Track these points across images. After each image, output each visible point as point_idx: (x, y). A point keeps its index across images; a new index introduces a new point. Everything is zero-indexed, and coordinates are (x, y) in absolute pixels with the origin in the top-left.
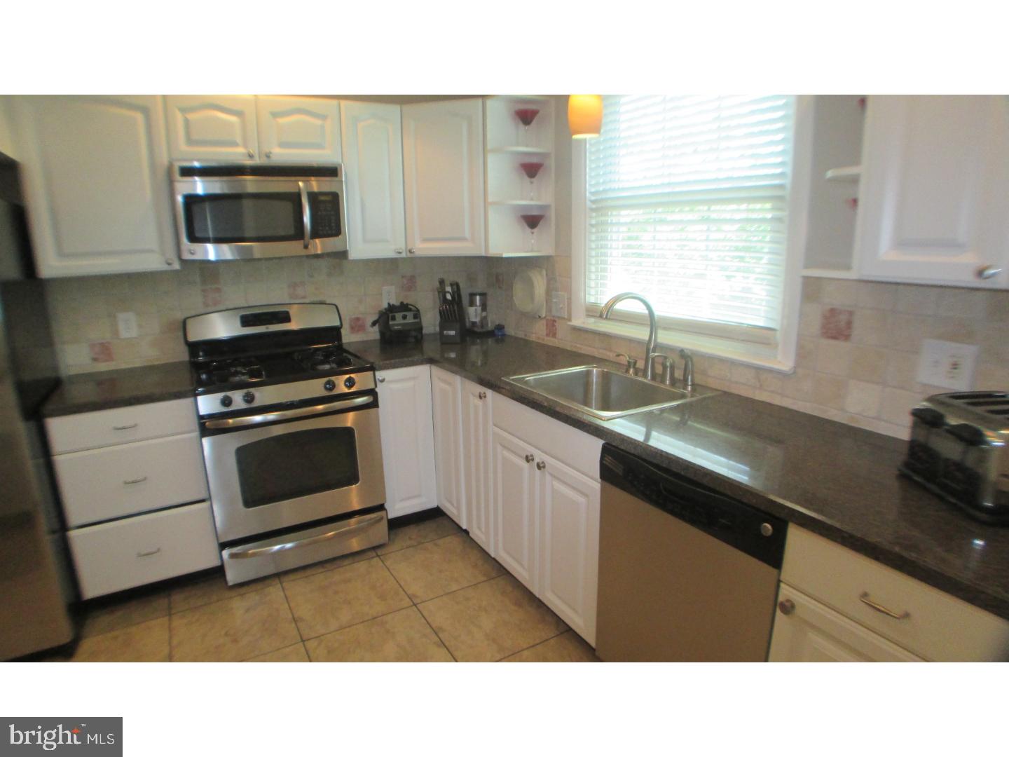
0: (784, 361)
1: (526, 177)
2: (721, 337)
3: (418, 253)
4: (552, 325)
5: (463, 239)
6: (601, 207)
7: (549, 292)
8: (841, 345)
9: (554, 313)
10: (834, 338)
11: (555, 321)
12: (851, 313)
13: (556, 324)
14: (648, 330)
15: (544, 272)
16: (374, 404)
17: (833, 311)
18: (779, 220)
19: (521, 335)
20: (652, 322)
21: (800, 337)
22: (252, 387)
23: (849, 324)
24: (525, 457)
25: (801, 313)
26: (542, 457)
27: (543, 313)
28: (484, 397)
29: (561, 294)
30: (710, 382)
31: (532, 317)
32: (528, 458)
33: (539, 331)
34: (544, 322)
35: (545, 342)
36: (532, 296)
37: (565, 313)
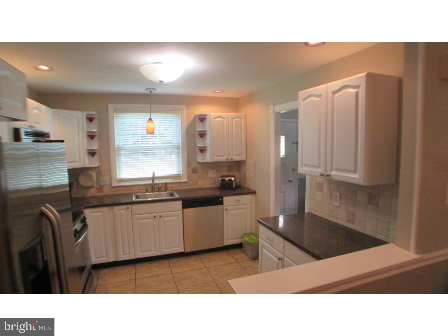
1: (90, 140)
4: (100, 189)
5: (76, 162)
7: (98, 178)
8: (196, 174)
9: (101, 184)
10: (194, 173)
11: (101, 187)
12: (197, 168)
13: (103, 188)
14: (152, 181)
15: (95, 172)
17: (193, 168)
18: (179, 152)
19: (80, 196)
20: (154, 178)
21: (188, 175)
23: (197, 170)
24: (153, 217)
25: (188, 170)
26: (160, 214)
27: (95, 185)
28: (128, 208)
29: (105, 177)
30: (169, 189)
31: (89, 188)
32: (155, 217)
33: (93, 192)
34: (95, 188)
35: (96, 195)
36: (91, 180)
37: (108, 183)
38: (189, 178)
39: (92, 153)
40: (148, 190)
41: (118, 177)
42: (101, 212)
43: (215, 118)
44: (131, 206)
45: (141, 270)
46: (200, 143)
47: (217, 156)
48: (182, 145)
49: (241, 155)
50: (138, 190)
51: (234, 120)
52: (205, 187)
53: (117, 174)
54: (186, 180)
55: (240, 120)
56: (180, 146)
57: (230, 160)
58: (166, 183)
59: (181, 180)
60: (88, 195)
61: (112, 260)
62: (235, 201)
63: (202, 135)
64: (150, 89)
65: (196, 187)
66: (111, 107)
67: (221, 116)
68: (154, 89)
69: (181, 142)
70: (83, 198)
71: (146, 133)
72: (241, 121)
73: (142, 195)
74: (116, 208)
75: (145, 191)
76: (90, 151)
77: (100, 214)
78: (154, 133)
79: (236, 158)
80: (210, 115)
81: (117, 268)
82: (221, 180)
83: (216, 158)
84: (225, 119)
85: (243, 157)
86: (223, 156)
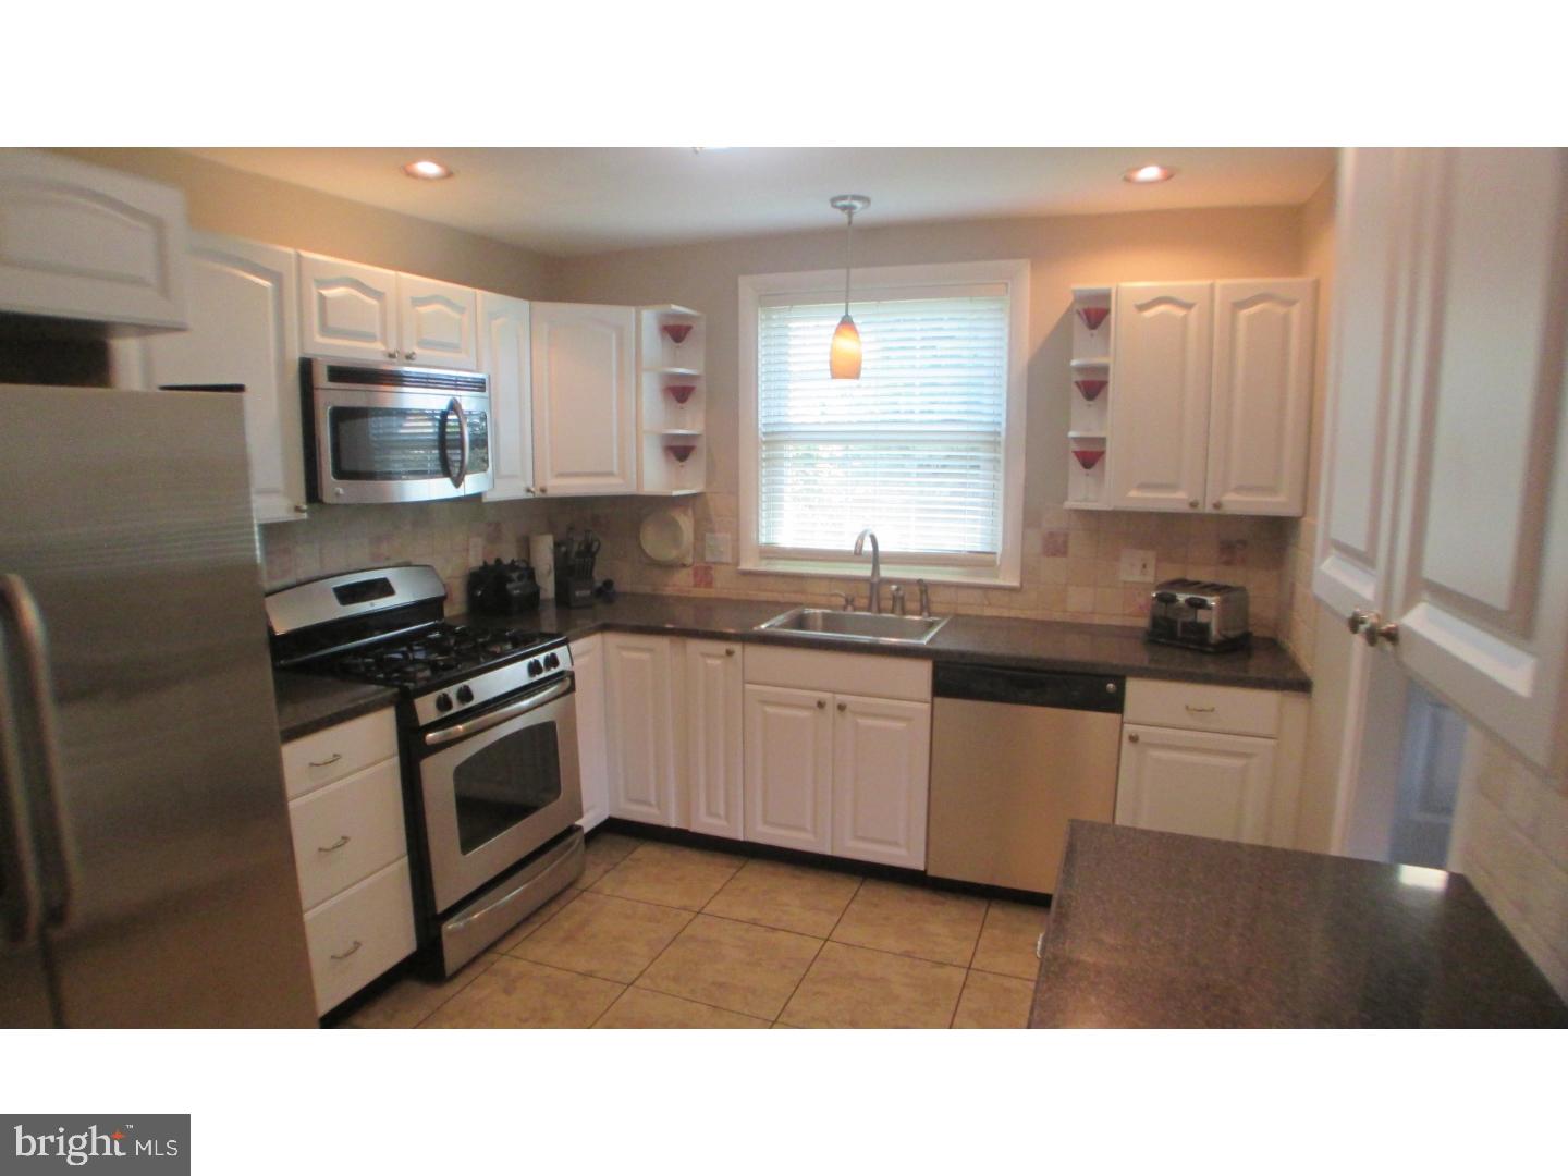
0: (1011, 580)
1: (675, 402)
2: (945, 565)
3: (551, 493)
4: (704, 574)
5: (610, 474)
6: (775, 440)
7: (699, 537)
8: (1059, 560)
9: (709, 558)
10: (1054, 555)
11: (710, 568)
12: (1066, 535)
13: (713, 572)
14: (870, 566)
15: (690, 512)
16: (572, 689)
17: (1051, 534)
18: (996, 460)
19: (648, 589)
20: (876, 558)
22: (446, 687)
23: (1065, 543)
24: (815, 704)
25: (1024, 538)
26: (841, 698)
27: (689, 560)
28: (729, 653)
29: (719, 535)
30: (935, 608)
31: (670, 567)
32: (821, 705)
33: (681, 582)
34: (690, 571)
35: (692, 595)
36: (676, 540)
37: (727, 558)
38: (1026, 570)
39: (679, 450)
40: (853, 600)
41: (763, 540)
42: (650, 650)
43: (1142, 308)
44: (743, 648)
45: (744, 890)
46: (1083, 424)
47: (1143, 486)
48: (1008, 429)
49: (1272, 490)
50: (825, 595)
51: (1244, 313)
52: (1097, 620)
53: (763, 531)
54: (1015, 583)
55: (1281, 310)
56: (998, 434)
57: (1209, 509)
58: (920, 582)
59: (997, 577)
60: (669, 591)
61: (673, 822)
62: (1187, 707)
63: (1094, 387)
64: (844, 198)
65: (1057, 616)
66: (747, 286)
67: (1174, 296)
68: (865, 200)
69: (1003, 419)
70: (655, 599)
71: (828, 375)
72: (1286, 319)
73: (826, 617)
74: (696, 646)
75: (842, 601)
76: (675, 444)
77: (645, 656)
78: (863, 374)
79: (1238, 502)
80: (1117, 291)
81: (688, 852)
82: (1154, 598)
83: (1133, 493)
84: (1194, 311)
85: (1281, 498)
86: (1173, 487)
